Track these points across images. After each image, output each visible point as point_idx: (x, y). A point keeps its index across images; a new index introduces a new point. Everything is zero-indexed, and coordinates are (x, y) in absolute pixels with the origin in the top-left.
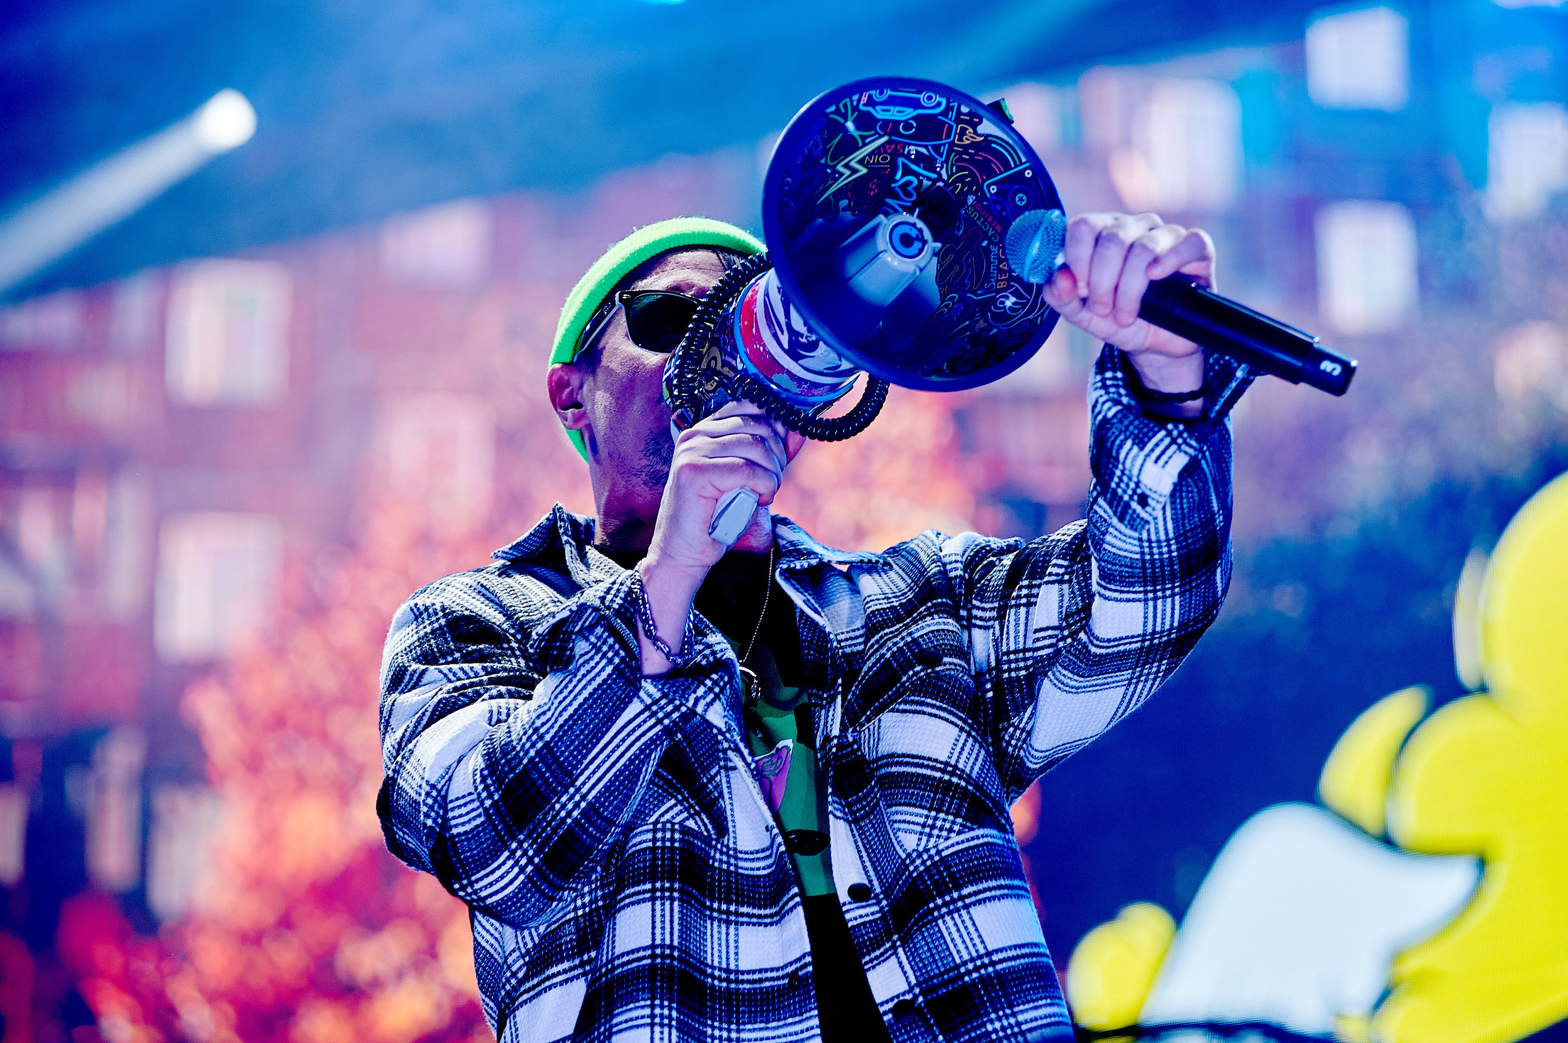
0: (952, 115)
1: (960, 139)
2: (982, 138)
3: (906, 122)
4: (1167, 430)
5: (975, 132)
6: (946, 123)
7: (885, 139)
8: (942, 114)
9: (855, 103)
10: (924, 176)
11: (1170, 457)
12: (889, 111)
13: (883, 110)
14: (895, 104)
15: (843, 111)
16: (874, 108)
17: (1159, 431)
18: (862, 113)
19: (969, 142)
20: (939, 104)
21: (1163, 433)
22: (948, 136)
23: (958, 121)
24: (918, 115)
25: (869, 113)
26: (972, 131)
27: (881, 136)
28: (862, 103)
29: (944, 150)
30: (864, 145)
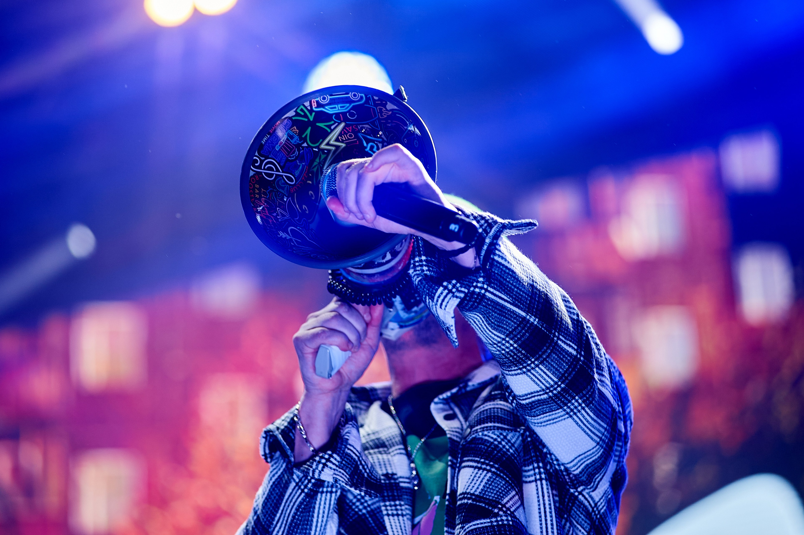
0: (371, 102)
1: (382, 116)
2: (391, 112)
3: (349, 111)
4: (443, 286)
5: (387, 110)
6: (371, 107)
7: (343, 125)
8: (365, 103)
9: (309, 108)
10: (377, 141)
11: (448, 302)
12: (335, 108)
13: (331, 108)
14: (337, 103)
15: (303, 114)
16: (324, 108)
17: (439, 288)
18: (316, 112)
19: (386, 116)
20: (362, 98)
21: (441, 288)
22: (376, 116)
23: (376, 105)
24: (354, 106)
25: (321, 111)
26: (385, 110)
27: (339, 124)
28: (314, 107)
29: (377, 123)
30: (332, 130)
